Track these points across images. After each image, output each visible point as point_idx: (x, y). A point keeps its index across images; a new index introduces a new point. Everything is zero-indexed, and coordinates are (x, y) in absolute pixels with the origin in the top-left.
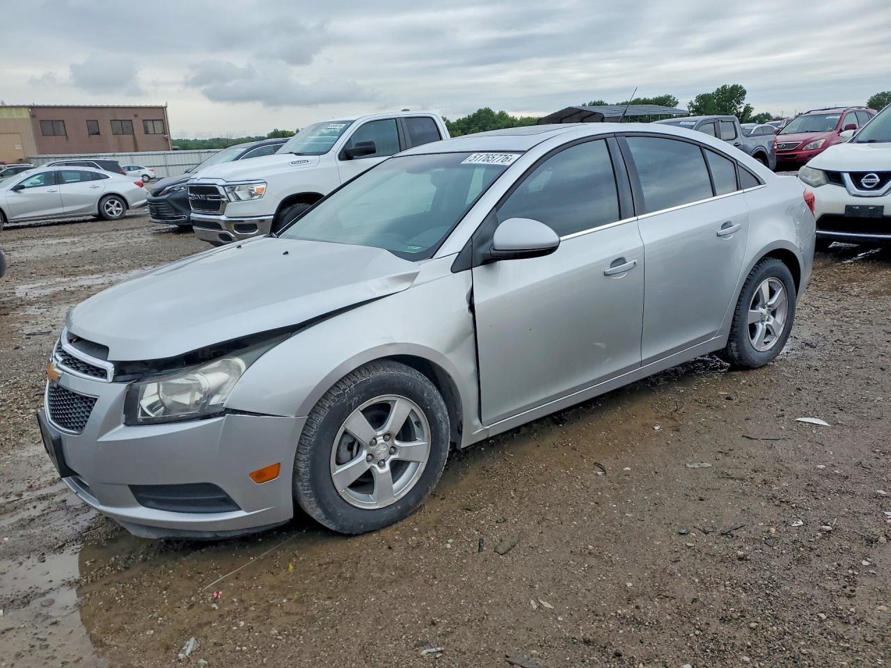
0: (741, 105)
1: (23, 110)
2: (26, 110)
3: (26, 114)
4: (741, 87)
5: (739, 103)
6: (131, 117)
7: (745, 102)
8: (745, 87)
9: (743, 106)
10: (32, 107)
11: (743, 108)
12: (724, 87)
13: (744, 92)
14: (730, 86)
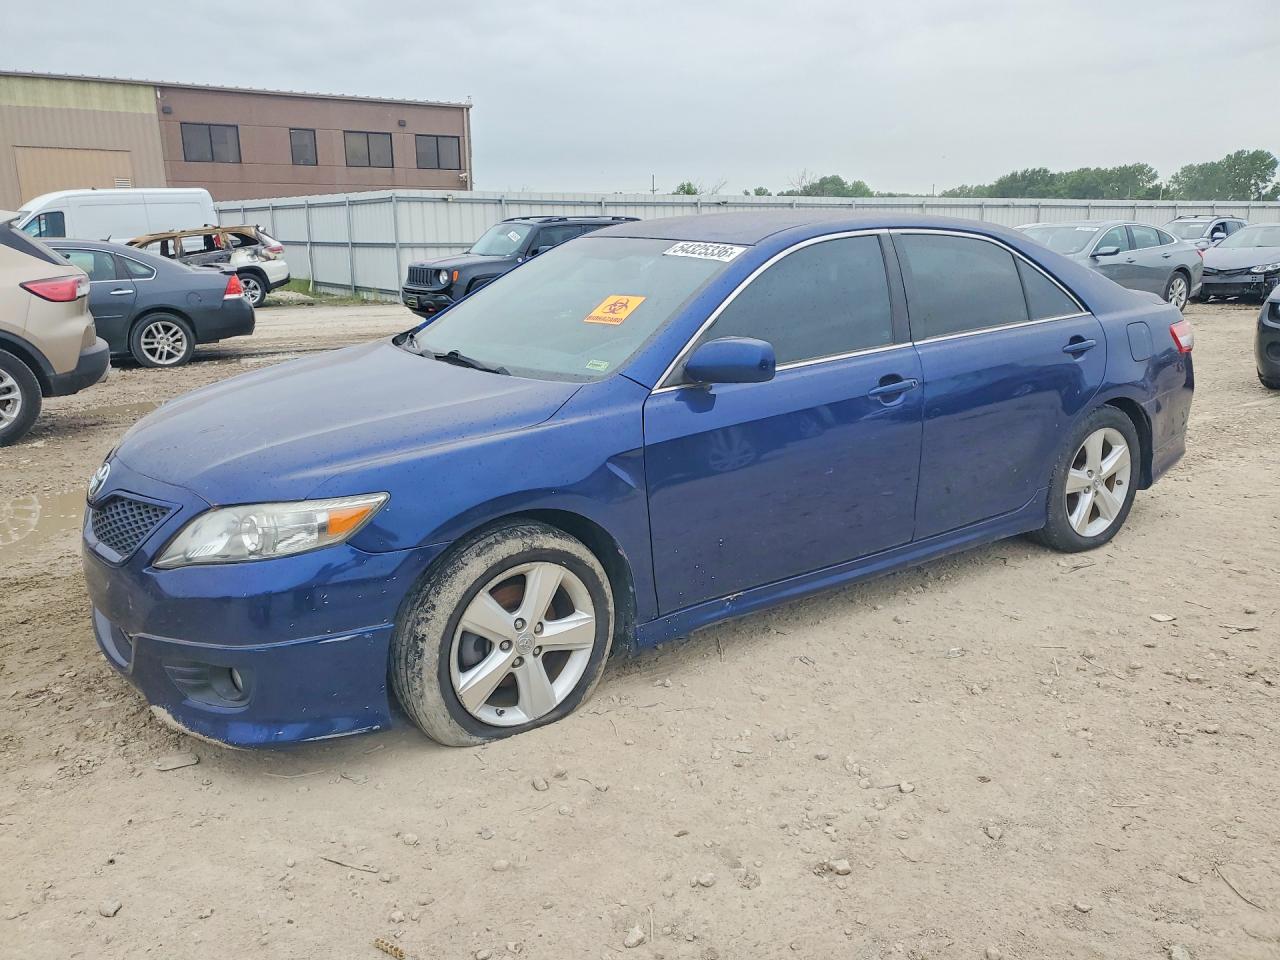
0: (1268, 183)
1: (143, 91)
2: (151, 91)
3: (148, 103)
4: (1268, 155)
5: (1264, 180)
6: (390, 126)
10: (163, 88)
12: (1239, 153)
13: (1274, 164)
14: (1251, 153)
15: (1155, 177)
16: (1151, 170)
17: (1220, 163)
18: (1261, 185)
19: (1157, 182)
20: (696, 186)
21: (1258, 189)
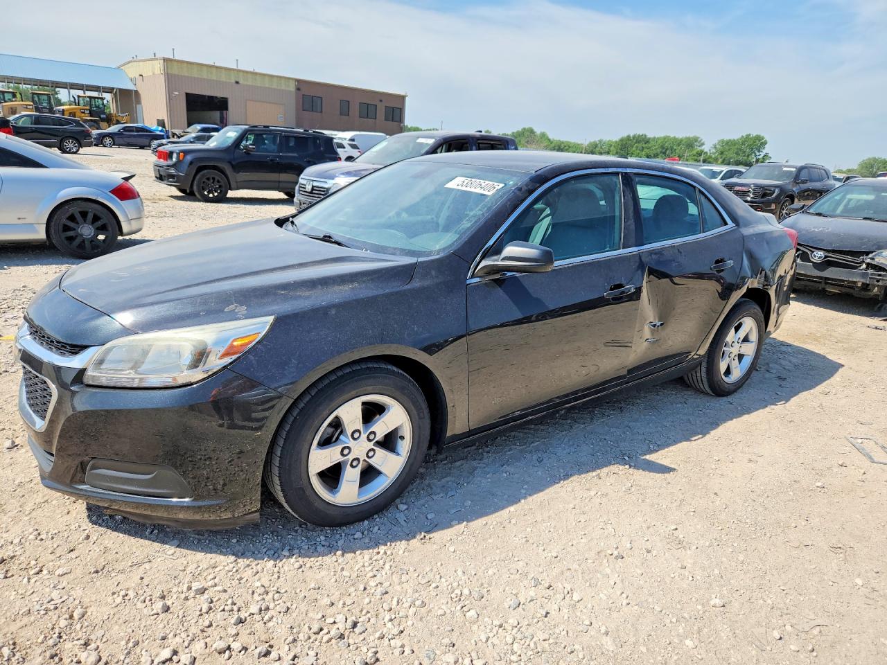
1: (291, 81)
2: (294, 82)
3: (293, 87)
4: (763, 138)
5: (759, 150)
6: (376, 102)
7: (765, 151)
8: (767, 138)
9: (762, 154)
10: (298, 81)
11: (762, 156)
12: (748, 135)
13: (766, 143)
15: (703, 144)
16: (702, 140)
17: (738, 140)
18: (758, 154)
19: (703, 148)
20: (490, 130)
21: (756, 156)
